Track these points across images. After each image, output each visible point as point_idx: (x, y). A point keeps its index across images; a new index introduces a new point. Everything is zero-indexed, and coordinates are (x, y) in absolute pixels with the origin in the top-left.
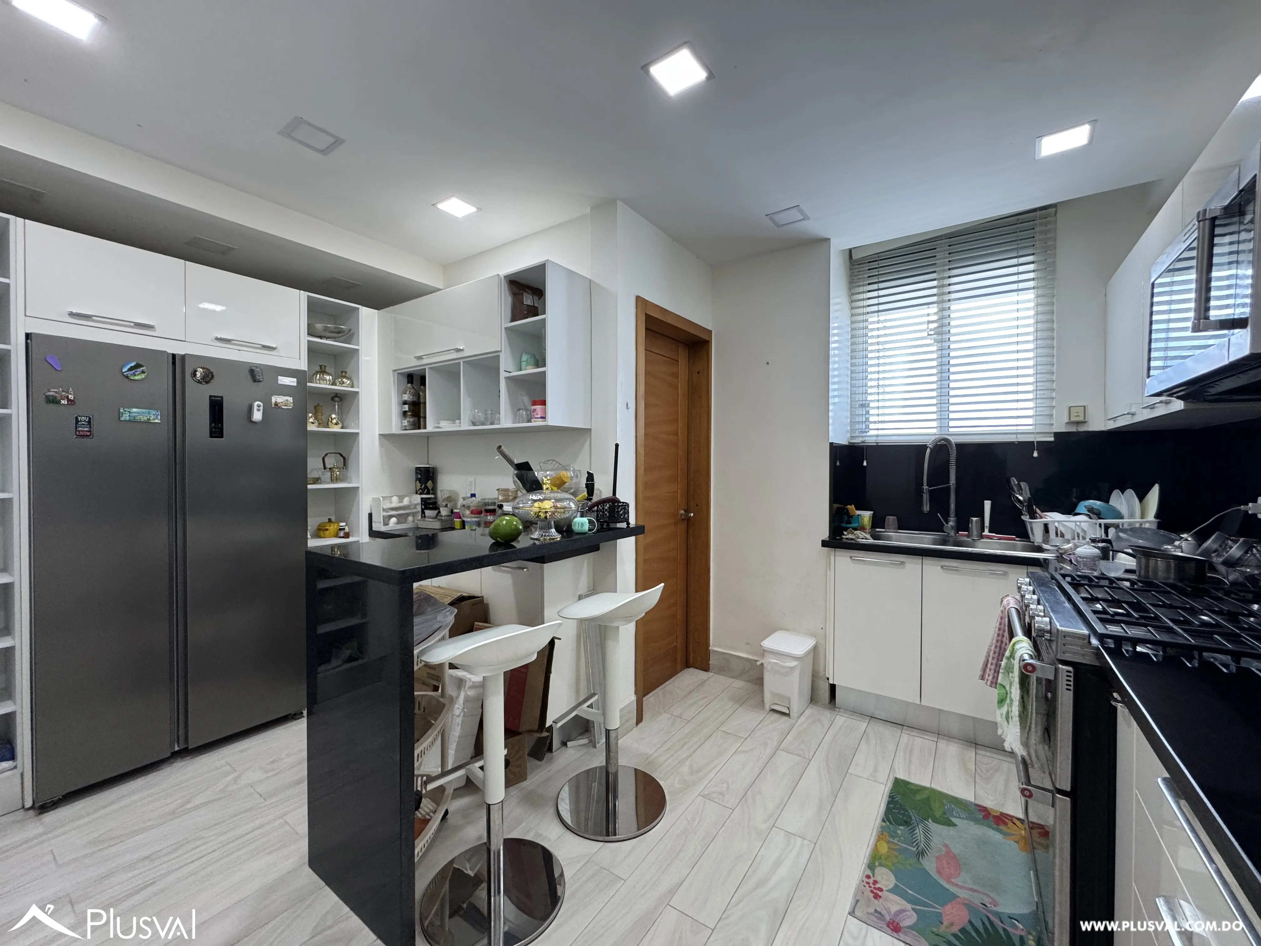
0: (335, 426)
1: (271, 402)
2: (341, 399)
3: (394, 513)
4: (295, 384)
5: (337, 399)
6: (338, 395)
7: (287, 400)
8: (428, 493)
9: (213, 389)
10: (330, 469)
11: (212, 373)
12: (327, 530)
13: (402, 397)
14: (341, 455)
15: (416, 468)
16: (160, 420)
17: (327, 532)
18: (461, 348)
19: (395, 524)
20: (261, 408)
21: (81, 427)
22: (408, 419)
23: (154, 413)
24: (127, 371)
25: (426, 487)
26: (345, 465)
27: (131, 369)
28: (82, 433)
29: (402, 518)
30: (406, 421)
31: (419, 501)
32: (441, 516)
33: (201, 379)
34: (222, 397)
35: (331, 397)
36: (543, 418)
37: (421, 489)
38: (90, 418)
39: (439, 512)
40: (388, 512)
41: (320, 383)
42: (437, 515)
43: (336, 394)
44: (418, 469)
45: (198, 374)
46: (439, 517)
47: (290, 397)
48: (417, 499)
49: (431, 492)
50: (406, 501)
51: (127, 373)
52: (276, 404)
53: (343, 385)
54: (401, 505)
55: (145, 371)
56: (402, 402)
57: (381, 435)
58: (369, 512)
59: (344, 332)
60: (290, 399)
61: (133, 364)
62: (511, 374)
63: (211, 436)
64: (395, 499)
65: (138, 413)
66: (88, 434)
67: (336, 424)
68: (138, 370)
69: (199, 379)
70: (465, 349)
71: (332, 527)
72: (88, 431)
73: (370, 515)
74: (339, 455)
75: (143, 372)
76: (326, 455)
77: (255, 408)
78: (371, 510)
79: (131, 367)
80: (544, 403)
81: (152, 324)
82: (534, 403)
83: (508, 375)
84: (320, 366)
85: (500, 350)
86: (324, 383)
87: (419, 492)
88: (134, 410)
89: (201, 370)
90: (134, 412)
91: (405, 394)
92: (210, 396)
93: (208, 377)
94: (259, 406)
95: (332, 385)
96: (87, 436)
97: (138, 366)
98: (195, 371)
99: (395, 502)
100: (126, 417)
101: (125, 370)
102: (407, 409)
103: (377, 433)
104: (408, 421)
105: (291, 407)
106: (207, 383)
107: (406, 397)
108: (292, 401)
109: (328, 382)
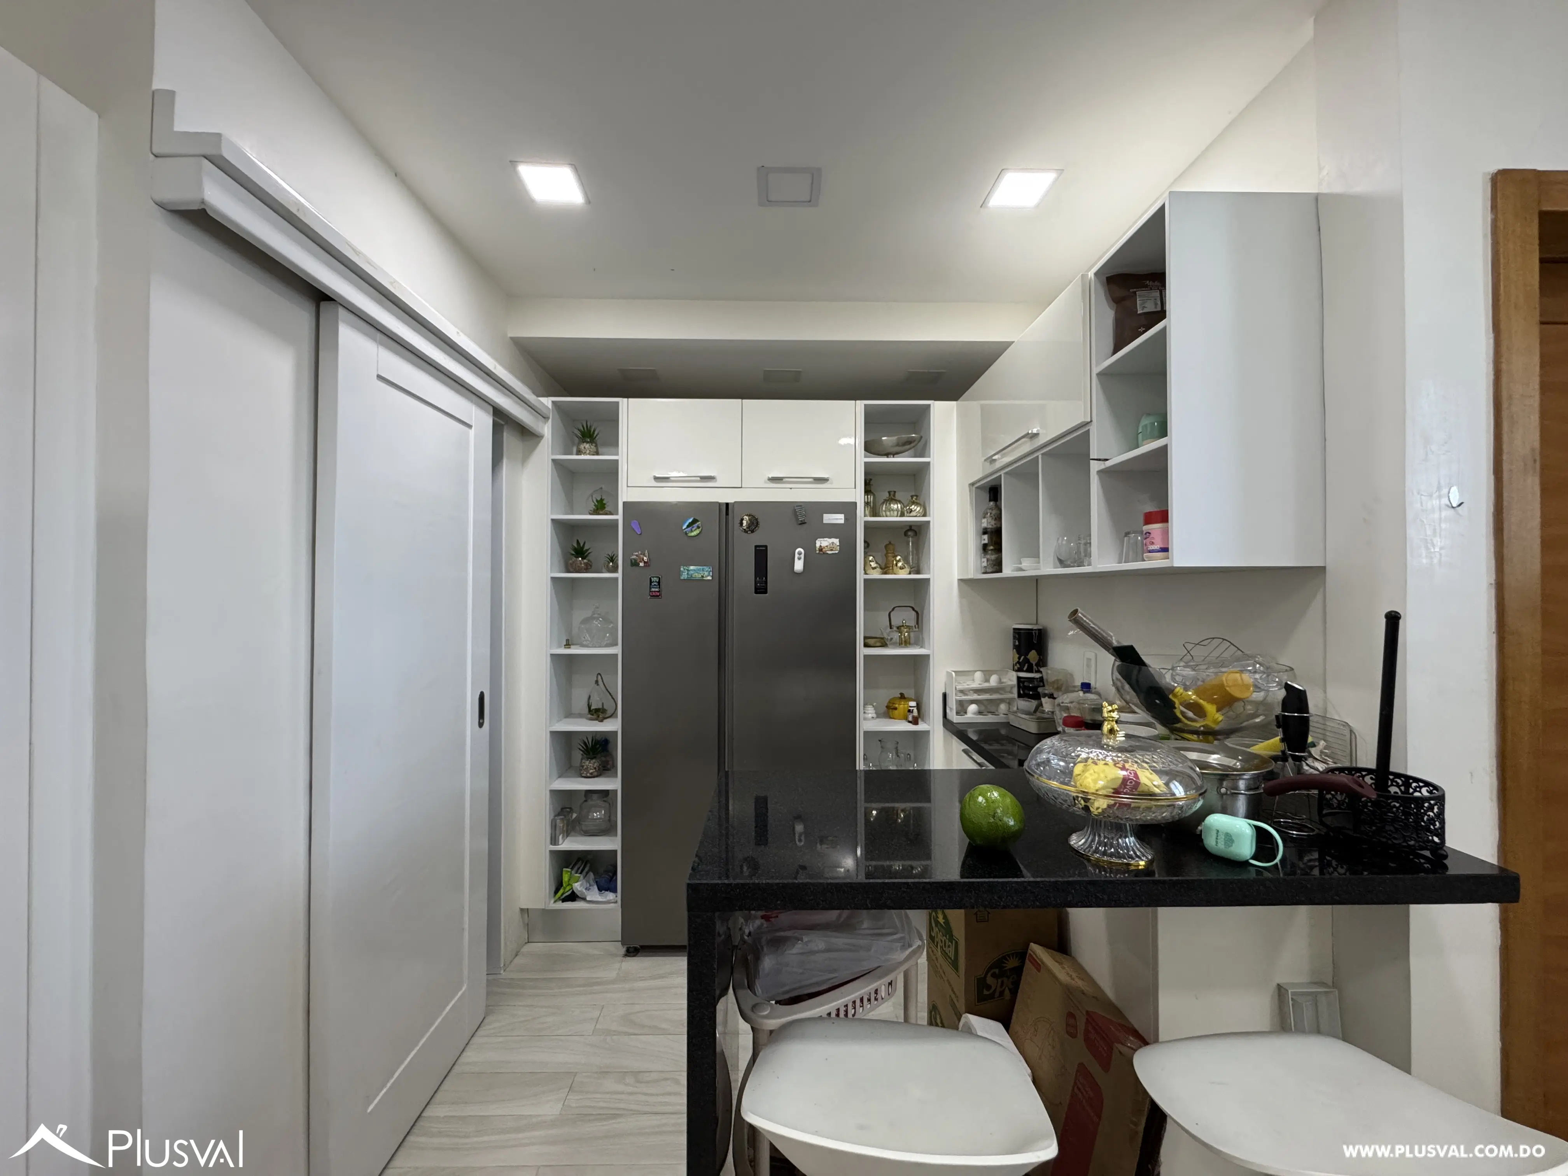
0: (900, 571)
1: (815, 547)
2: (916, 533)
3: (976, 697)
4: (842, 522)
5: (910, 533)
6: (913, 528)
7: (833, 543)
8: (1030, 670)
9: (757, 538)
10: (898, 628)
11: (757, 519)
12: (896, 709)
13: (981, 523)
14: (913, 609)
15: (1014, 629)
16: (712, 576)
17: (896, 712)
18: (1035, 431)
19: (975, 714)
20: (802, 556)
21: (654, 588)
22: (988, 556)
23: (707, 569)
24: (687, 528)
25: (1027, 661)
26: (917, 623)
27: (688, 526)
28: (654, 594)
29: (986, 707)
30: (985, 560)
31: (1014, 682)
32: (1043, 712)
33: (747, 528)
34: (766, 547)
35: (905, 530)
36: (1165, 550)
37: (1018, 662)
38: (659, 578)
39: (1041, 705)
40: (966, 695)
41: (887, 516)
42: (1036, 710)
43: (911, 527)
44: (1018, 633)
45: (745, 523)
46: (1038, 714)
47: (836, 538)
48: (1011, 678)
49: (1035, 667)
50: (994, 681)
51: (686, 530)
52: (821, 549)
53: (911, 514)
54: (986, 685)
55: (700, 525)
56: (981, 531)
57: (961, 581)
58: (944, 691)
59: (915, 441)
60: (836, 541)
61: (690, 520)
62: (1108, 464)
63: (756, 592)
64: (978, 675)
65: (694, 570)
66: (658, 594)
67: (901, 568)
68: (694, 525)
69: (745, 528)
70: (1041, 432)
71: (902, 706)
72: (658, 592)
73: (945, 696)
74: (911, 609)
75: (698, 527)
76: (893, 609)
77: (797, 556)
78: (946, 690)
79: (690, 523)
80: (1163, 516)
81: (712, 475)
82: (1149, 519)
83: (1102, 466)
84: (889, 492)
85: (1089, 420)
86: (891, 515)
87: (1016, 668)
88: (692, 568)
89: (747, 518)
90: (692, 570)
91: (984, 518)
92: (756, 547)
93: (754, 525)
94: (800, 553)
95: (900, 516)
96: (657, 596)
97: (695, 521)
98: (742, 520)
99: (977, 681)
100: (684, 576)
101: (685, 527)
102: (986, 542)
103: (956, 576)
104: (988, 560)
105: (837, 552)
106: (752, 531)
107: (985, 523)
108: (838, 544)
109: (896, 513)
